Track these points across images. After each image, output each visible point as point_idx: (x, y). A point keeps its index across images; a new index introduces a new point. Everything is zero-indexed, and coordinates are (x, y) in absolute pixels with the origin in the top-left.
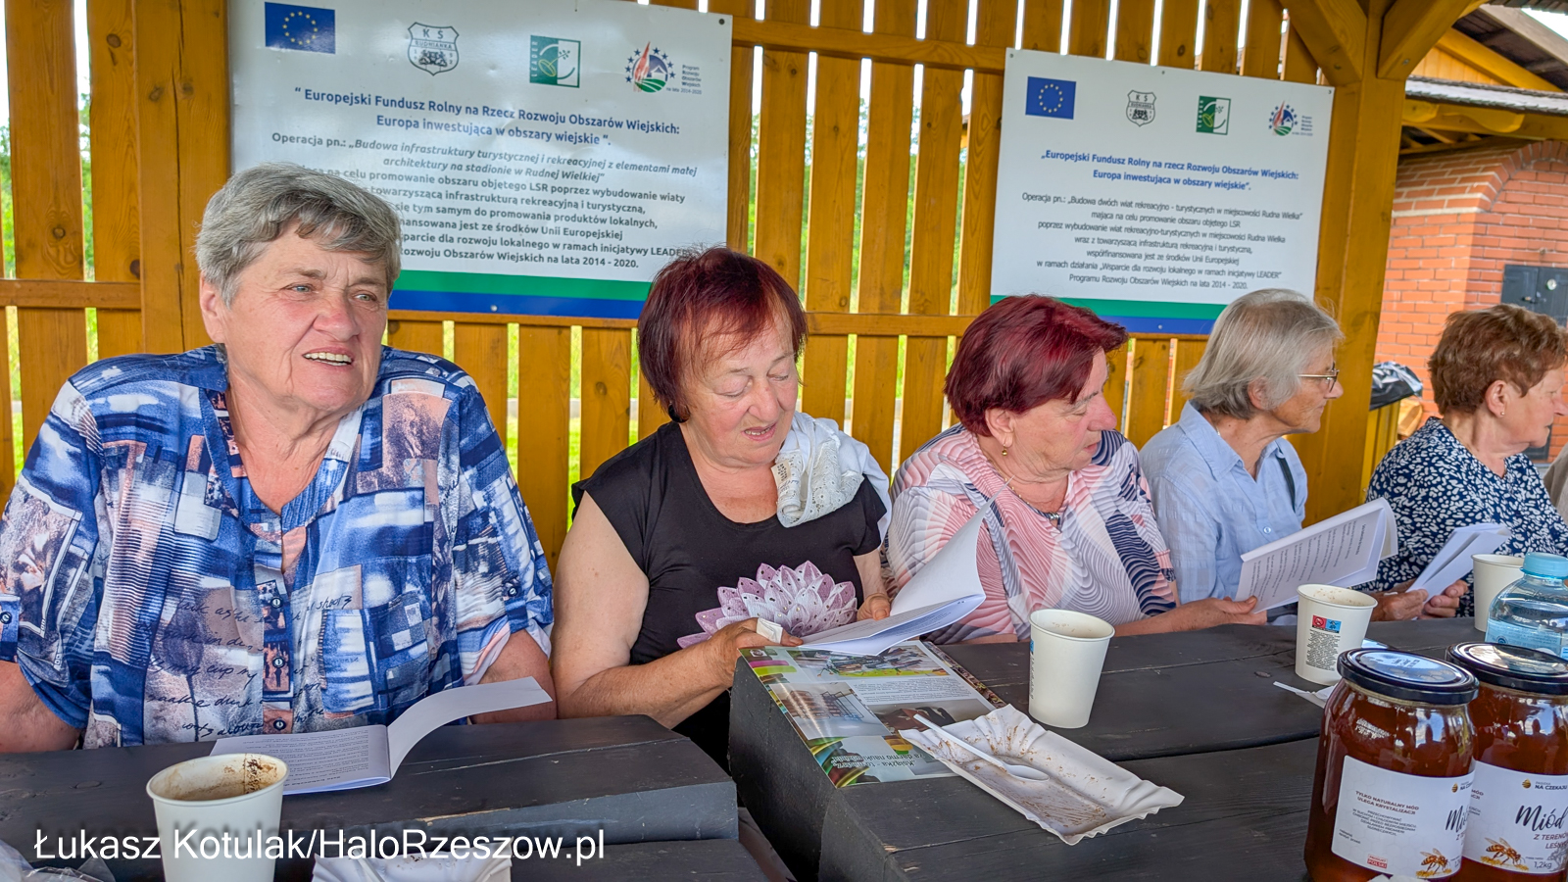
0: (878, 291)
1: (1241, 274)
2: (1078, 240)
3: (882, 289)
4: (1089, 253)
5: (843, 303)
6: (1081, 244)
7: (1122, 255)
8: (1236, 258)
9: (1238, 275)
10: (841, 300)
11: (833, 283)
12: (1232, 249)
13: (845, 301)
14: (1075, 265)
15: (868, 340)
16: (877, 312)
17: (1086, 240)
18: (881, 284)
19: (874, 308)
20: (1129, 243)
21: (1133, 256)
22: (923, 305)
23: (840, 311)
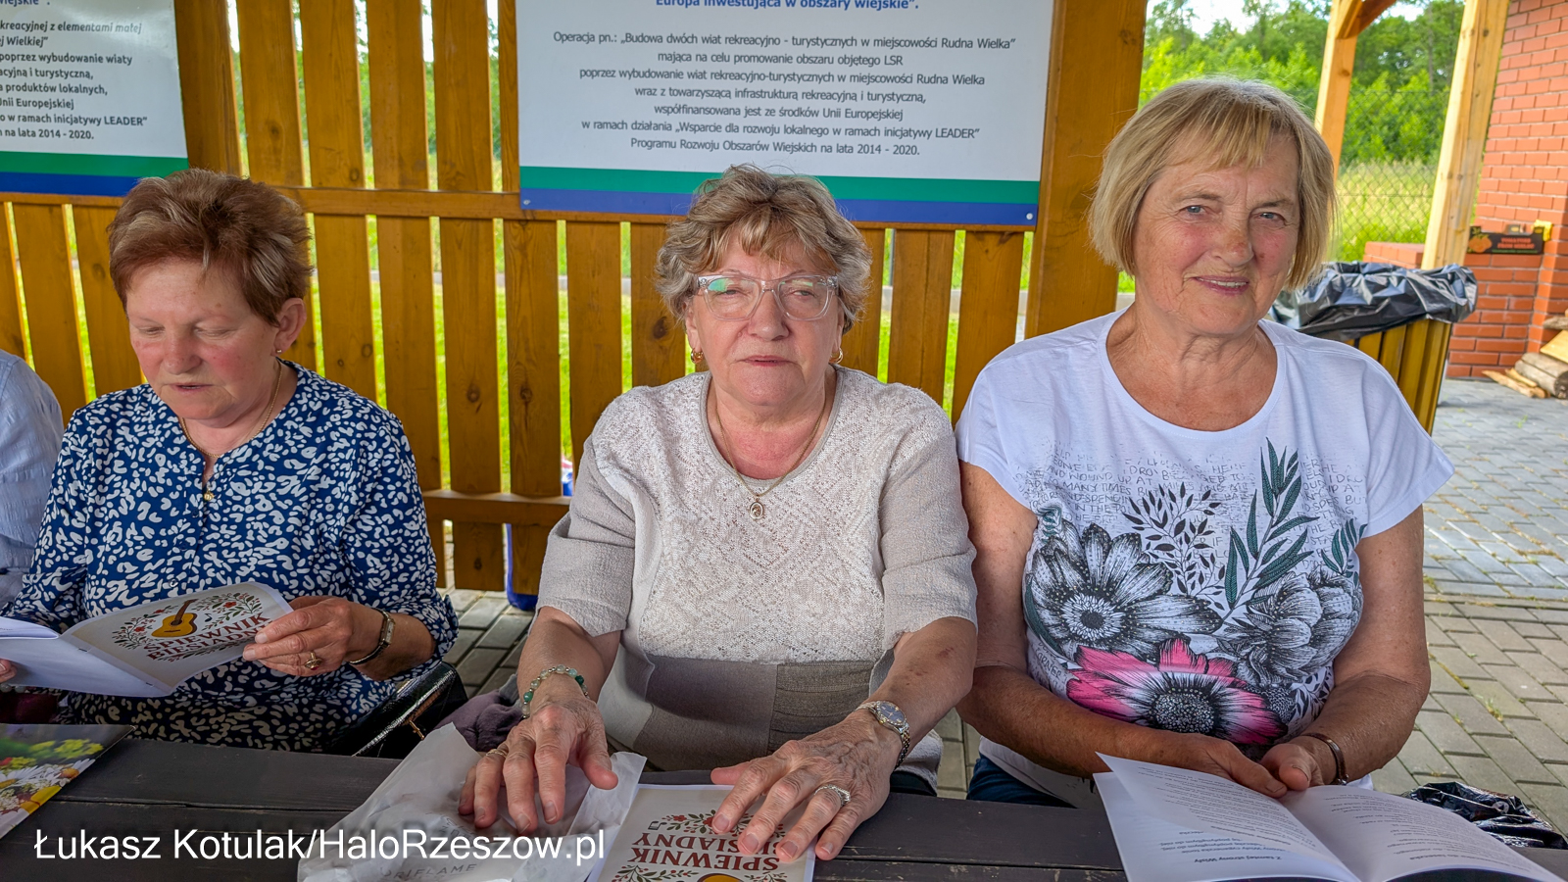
0: (396, 162)
1: (908, 133)
2: (639, 92)
3: (401, 159)
4: (657, 110)
5: (355, 177)
6: (645, 97)
7: (708, 111)
8: (897, 109)
9: (903, 135)
10: (351, 172)
11: (339, 153)
12: (891, 97)
13: (357, 175)
14: (637, 126)
15: (390, 222)
16: (397, 187)
17: (651, 92)
18: (399, 154)
19: (393, 181)
20: (719, 94)
21: (728, 111)
22: (454, 178)
23: (351, 186)
